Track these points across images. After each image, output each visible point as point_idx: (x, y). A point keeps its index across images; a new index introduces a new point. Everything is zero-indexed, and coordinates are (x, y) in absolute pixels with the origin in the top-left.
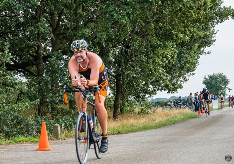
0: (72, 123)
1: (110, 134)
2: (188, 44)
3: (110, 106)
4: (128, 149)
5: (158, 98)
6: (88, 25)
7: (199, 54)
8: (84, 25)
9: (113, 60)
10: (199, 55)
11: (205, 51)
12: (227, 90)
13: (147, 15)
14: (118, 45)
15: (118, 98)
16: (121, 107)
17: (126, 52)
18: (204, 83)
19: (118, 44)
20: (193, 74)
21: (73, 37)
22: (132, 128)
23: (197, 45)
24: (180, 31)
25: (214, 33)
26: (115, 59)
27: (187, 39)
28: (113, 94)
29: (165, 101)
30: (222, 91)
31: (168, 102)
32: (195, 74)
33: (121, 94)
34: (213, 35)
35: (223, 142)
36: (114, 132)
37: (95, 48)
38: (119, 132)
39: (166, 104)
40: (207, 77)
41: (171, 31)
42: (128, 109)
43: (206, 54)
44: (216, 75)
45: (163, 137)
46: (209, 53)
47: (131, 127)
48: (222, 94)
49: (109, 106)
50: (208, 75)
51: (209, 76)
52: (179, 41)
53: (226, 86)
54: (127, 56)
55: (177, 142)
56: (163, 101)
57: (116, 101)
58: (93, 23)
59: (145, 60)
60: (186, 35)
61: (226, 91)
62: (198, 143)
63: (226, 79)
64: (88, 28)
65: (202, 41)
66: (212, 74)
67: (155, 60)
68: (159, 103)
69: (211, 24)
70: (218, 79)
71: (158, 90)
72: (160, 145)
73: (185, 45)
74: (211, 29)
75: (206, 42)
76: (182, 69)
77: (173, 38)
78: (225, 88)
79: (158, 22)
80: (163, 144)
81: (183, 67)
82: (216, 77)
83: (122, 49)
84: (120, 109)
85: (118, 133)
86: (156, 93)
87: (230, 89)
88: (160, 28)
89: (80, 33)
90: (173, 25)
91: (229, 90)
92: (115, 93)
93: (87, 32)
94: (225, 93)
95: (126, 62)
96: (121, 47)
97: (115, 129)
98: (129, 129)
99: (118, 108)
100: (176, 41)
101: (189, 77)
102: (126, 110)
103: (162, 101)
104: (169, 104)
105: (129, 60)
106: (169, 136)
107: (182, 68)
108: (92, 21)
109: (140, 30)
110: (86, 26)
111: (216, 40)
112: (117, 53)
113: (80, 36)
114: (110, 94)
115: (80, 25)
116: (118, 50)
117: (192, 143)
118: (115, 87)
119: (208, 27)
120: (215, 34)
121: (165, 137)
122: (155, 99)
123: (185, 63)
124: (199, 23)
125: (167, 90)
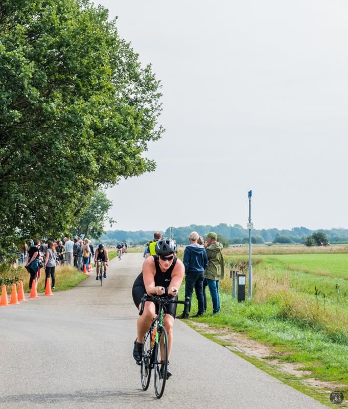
30: (96, 224)
53: (105, 215)
61: (104, 225)
78: (102, 219)
87: (113, 220)
91: (110, 222)
94: (101, 228)
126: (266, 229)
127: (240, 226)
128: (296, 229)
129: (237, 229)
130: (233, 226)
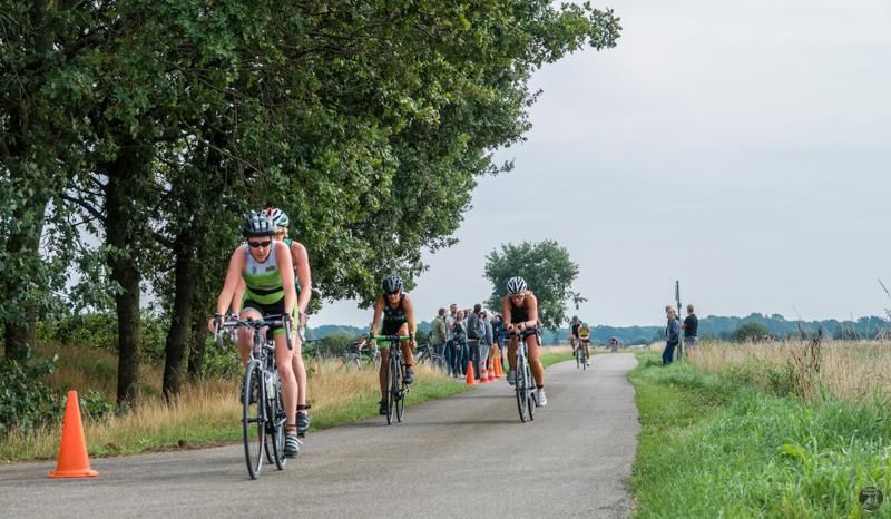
0: (14, 410)
1: (148, 449)
2: (435, 137)
3: (154, 351)
4: (211, 500)
5: (325, 326)
6: (78, 56)
7: (474, 171)
8: (65, 57)
9: (168, 187)
10: (473, 175)
11: (493, 161)
12: (569, 303)
13: (296, 26)
14: (184, 132)
15: (182, 324)
16: (191, 354)
17: (214, 158)
18: (488, 273)
19: (183, 127)
20: (451, 242)
21: (24, 97)
22: (228, 427)
23: (464, 138)
24: (405, 87)
25: (527, 99)
26: (175, 183)
27: (432, 116)
28: (166, 306)
29: (352, 336)
30: (552, 304)
31: (359, 341)
32: (457, 240)
33: (193, 308)
34: (524, 108)
35: (547, 479)
36: (164, 441)
37: (100, 138)
38: (181, 443)
39: (353, 348)
40: (501, 254)
41: (376, 85)
42: (219, 361)
43: (496, 172)
44: (533, 249)
45: (338, 460)
46: (508, 168)
47: (224, 426)
48: (552, 316)
49: (147, 351)
50: (504, 247)
51: (508, 249)
52: (403, 123)
54: (218, 173)
55: (384, 479)
56: (342, 338)
57: (174, 331)
58: (97, 50)
59: (284, 185)
60: (429, 101)
61: (567, 306)
62: (461, 484)
63: (567, 264)
64: (80, 67)
65: (484, 127)
66: (517, 244)
67: (317, 188)
68: (330, 344)
69: (518, 66)
70: (539, 261)
71: (326, 295)
72: (326, 489)
73: (425, 139)
74: (517, 84)
75: (497, 131)
76: (409, 223)
77: (383, 111)
78: (561, 296)
79: (330, 52)
80: (336, 484)
81: (416, 218)
82: (532, 255)
83: (200, 148)
84: (190, 361)
85: (177, 444)
86: (319, 308)
87: (580, 296)
88: (337, 74)
89: (53, 85)
90: (383, 66)
91: (576, 300)
92: (172, 305)
93: (77, 83)
94: (561, 311)
95: (212, 195)
96: (195, 140)
97: (169, 433)
98: (220, 431)
99: (181, 357)
100: (391, 121)
101: (436, 251)
102: (209, 366)
103: (341, 335)
104: (364, 347)
105: (222, 185)
106: (358, 456)
107: (409, 221)
108: (94, 43)
109: (266, 79)
110: (72, 61)
111: (531, 125)
112: (182, 159)
113: (53, 96)
114: (151, 308)
115: (49, 55)
116: (185, 151)
117: (438, 482)
118: (171, 282)
119: (507, 78)
120: (529, 103)
121: (343, 460)
122: (316, 330)
123: (421, 203)
124: (476, 60)
125: (358, 296)
126: (820, 320)
127: (781, 317)
128: (864, 320)
129: (778, 322)
130: (770, 316)
